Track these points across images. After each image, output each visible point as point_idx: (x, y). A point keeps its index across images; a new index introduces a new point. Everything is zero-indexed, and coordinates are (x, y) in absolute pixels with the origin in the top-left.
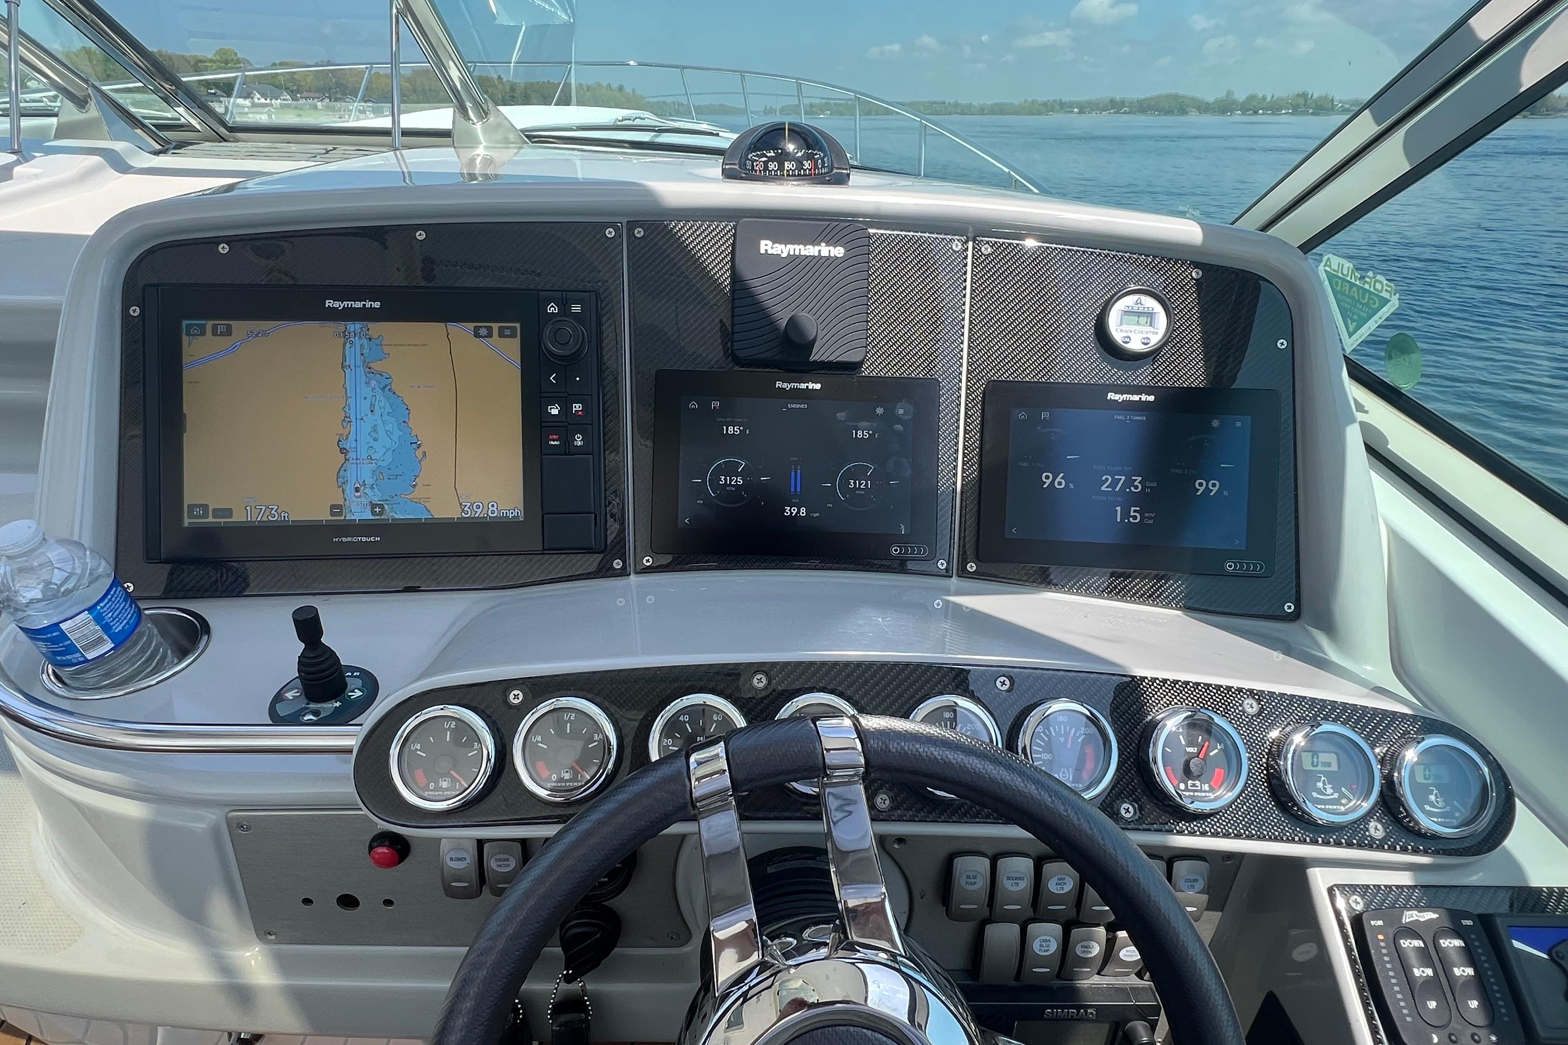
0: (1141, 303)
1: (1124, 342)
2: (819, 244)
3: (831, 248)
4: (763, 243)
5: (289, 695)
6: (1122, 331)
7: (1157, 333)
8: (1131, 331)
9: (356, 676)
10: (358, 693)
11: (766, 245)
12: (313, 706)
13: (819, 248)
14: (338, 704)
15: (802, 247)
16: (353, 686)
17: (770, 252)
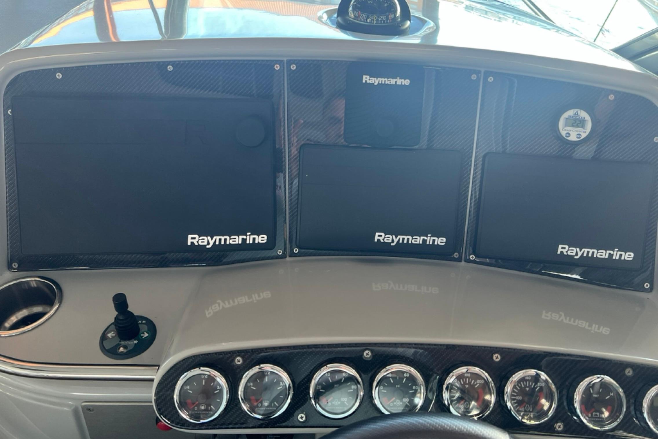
0: (578, 114)
1: (566, 136)
2: (396, 78)
3: (403, 80)
4: (364, 76)
5: (110, 335)
6: (565, 130)
7: (585, 132)
8: (571, 131)
9: (144, 323)
10: (146, 335)
11: (366, 78)
12: (122, 343)
13: (396, 80)
14: (136, 342)
15: (386, 79)
16: (143, 330)
17: (368, 82)
